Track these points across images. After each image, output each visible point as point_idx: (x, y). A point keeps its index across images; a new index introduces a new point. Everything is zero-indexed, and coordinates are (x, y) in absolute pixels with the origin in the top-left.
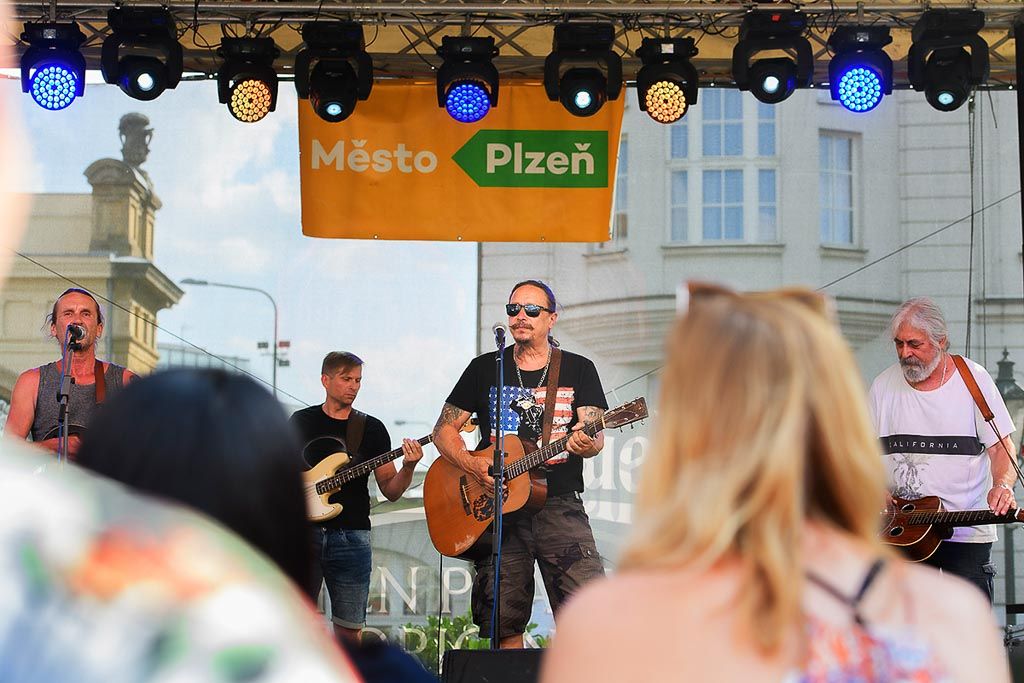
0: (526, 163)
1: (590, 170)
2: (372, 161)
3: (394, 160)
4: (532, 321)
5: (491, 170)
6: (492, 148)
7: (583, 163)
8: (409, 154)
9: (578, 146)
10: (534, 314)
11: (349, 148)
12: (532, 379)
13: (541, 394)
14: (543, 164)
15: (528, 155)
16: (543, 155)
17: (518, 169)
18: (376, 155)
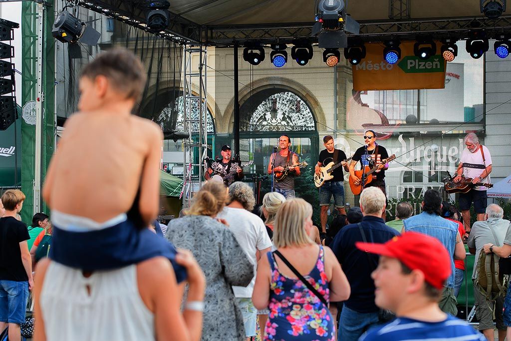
0: (419, 65)
1: (439, 67)
2: (374, 67)
3: (380, 66)
4: (369, 140)
5: (409, 68)
6: (409, 61)
7: (436, 65)
8: (385, 64)
9: (435, 60)
10: (370, 138)
11: (367, 63)
12: (370, 153)
13: (373, 156)
14: (424, 65)
15: (420, 63)
16: (424, 63)
17: (417, 68)
18: (375, 65)
